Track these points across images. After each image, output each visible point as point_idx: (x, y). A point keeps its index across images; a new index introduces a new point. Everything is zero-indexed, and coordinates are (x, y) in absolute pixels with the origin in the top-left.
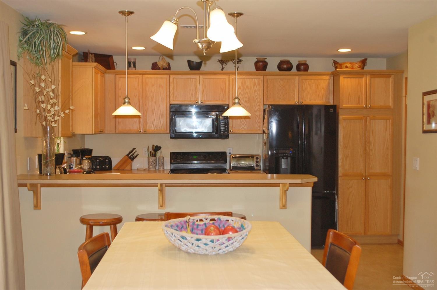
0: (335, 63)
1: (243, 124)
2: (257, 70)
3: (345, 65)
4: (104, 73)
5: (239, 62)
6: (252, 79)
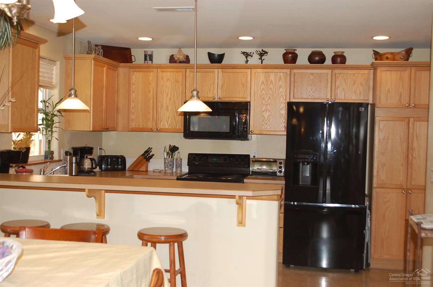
0: (376, 53)
1: (266, 125)
2: (285, 63)
3: (386, 56)
4: (116, 68)
5: (264, 54)
6: (277, 73)
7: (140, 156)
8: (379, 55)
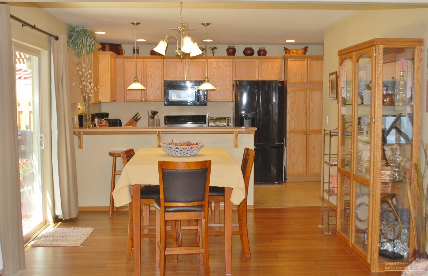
0: (286, 49)
1: (218, 95)
2: (228, 55)
3: (292, 51)
4: (116, 58)
5: (215, 49)
6: (224, 61)
7: (131, 119)
8: (288, 51)
